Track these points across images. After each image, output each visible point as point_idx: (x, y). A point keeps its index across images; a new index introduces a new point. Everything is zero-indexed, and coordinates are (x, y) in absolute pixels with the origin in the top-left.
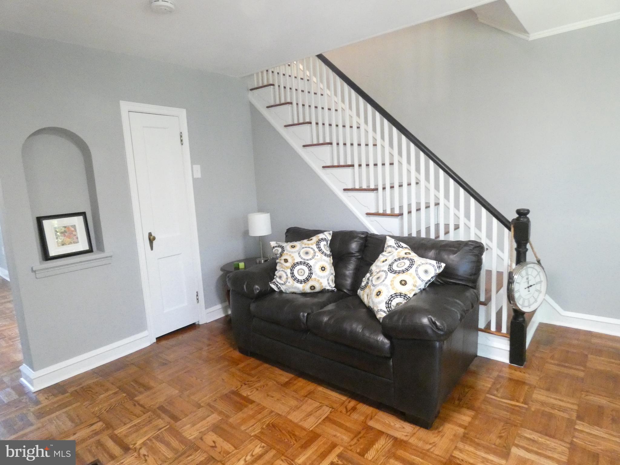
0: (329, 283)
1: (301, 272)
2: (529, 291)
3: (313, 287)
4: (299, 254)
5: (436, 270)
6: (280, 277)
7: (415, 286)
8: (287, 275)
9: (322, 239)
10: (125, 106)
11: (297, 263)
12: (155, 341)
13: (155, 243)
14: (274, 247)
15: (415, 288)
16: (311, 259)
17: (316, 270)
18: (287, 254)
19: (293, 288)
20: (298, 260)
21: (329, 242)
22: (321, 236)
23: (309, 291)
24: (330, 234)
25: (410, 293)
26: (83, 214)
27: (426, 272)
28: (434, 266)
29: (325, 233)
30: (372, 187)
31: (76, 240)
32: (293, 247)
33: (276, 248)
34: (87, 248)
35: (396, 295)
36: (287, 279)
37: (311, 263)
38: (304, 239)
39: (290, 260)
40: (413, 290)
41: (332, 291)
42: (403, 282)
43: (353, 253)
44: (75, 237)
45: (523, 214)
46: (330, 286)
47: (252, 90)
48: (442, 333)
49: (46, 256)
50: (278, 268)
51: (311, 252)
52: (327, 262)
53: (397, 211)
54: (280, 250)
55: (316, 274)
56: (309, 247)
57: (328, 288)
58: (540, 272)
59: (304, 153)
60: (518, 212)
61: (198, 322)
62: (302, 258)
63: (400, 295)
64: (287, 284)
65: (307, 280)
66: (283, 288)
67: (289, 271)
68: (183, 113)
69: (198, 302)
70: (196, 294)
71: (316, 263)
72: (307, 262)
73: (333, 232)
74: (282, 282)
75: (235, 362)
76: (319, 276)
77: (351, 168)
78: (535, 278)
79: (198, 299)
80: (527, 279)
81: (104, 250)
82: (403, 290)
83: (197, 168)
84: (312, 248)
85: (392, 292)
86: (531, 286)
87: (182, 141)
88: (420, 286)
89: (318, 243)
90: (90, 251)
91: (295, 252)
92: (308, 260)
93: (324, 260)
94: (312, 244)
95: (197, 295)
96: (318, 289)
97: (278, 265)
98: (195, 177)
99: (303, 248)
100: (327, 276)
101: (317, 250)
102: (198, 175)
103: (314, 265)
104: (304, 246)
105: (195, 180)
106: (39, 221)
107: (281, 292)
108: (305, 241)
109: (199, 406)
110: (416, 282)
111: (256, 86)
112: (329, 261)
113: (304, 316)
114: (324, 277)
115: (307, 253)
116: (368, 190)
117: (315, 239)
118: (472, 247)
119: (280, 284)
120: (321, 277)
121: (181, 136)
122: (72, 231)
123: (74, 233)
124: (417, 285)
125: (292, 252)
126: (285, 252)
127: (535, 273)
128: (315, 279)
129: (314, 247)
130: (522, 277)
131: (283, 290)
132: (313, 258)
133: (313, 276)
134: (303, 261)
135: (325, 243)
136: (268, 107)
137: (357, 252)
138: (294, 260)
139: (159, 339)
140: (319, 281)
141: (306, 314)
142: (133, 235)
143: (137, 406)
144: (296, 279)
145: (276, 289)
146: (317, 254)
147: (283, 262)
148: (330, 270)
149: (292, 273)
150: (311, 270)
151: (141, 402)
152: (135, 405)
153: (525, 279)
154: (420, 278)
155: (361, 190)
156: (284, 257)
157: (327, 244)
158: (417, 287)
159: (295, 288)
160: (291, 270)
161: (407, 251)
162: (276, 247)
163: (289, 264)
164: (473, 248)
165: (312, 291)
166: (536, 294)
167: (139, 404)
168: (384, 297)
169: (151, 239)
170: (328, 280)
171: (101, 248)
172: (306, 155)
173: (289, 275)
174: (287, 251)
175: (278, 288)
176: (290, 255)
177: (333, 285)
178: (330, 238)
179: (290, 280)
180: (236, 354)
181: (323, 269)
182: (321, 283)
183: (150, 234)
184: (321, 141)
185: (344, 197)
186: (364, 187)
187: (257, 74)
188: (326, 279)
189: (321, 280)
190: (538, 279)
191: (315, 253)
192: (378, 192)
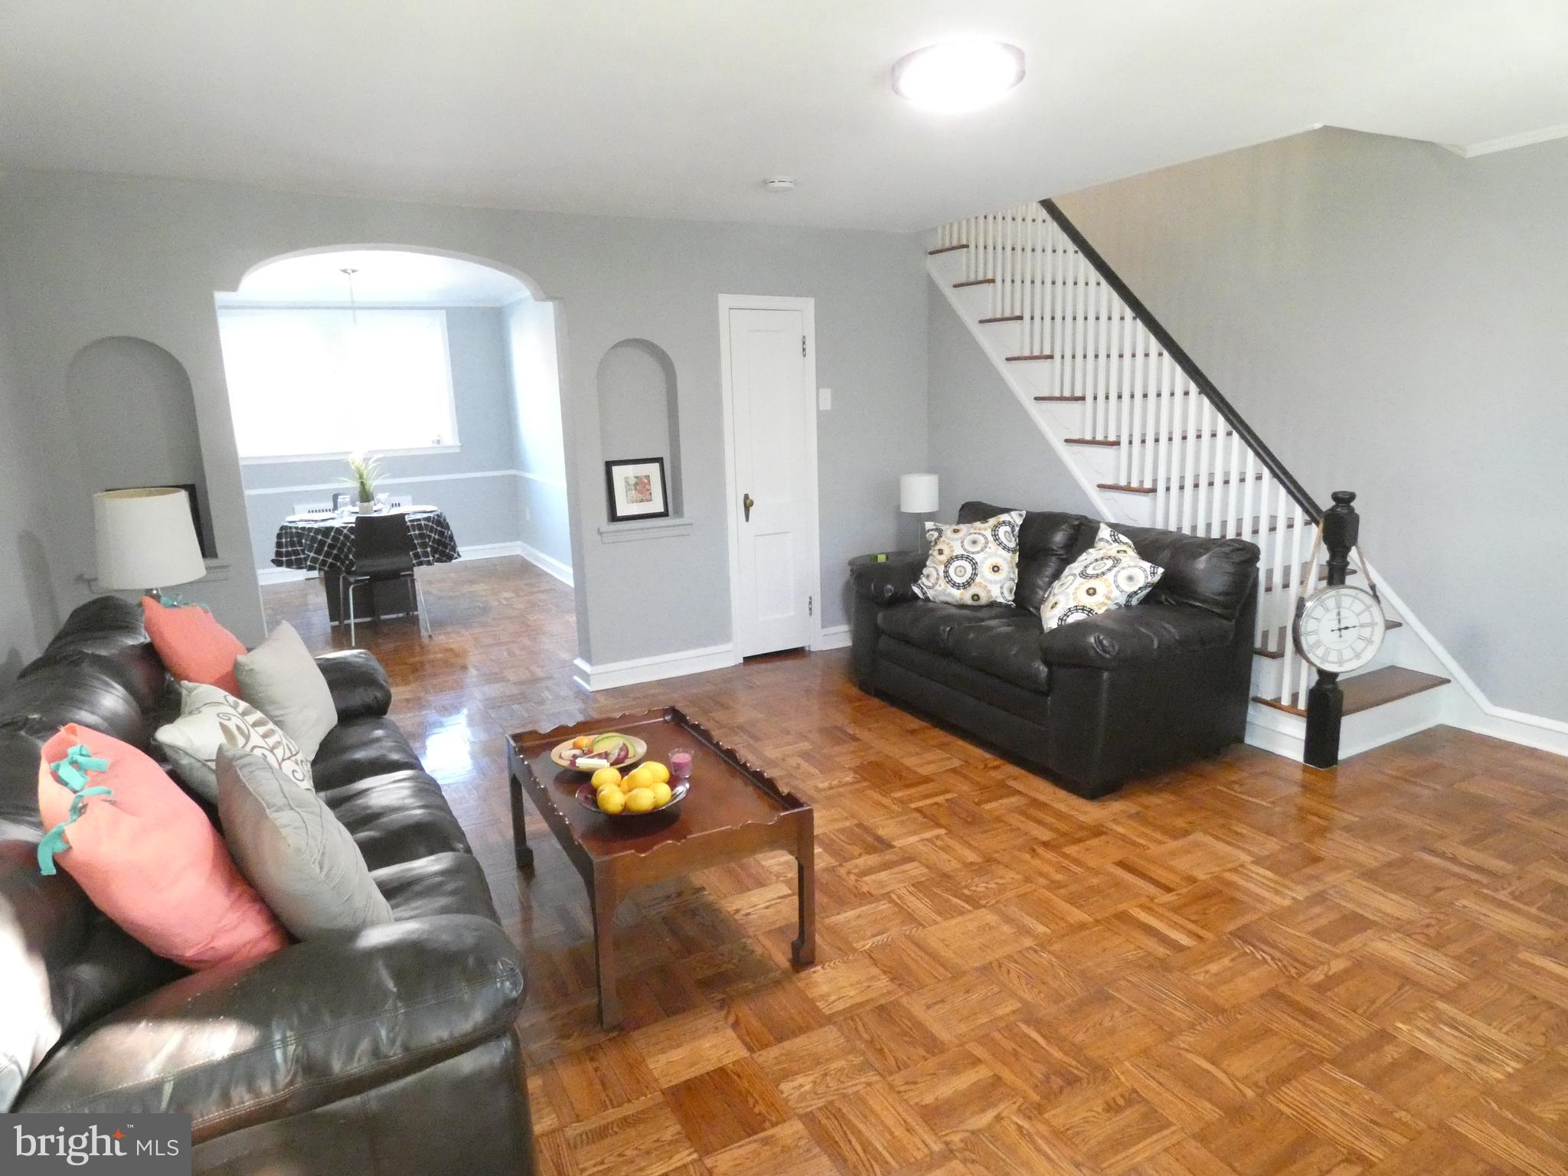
0: (1002, 593)
1: (960, 572)
2: (1341, 636)
3: (976, 597)
4: (962, 542)
5: (1147, 577)
6: (928, 577)
7: (1109, 598)
8: (938, 574)
9: (1004, 522)
10: (725, 301)
11: (957, 557)
12: (742, 661)
13: (752, 509)
14: (929, 531)
15: (1109, 602)
16: (978, 552)
17: (985, 569)
18: (944, 541)
19: (944, 594)
20: (959, 551)
21: (1017, 529)
22: (1004, 517)
23: (970, 602)
24: (1021, 515)
25: (1100, 609)
26: (659, 460)
27: (1130, 578)
28: (1145, 571)
29: (1013, 513)
30: (1112, 438)
31: (648, 497)
32: (956, 531)
33: (931, 532)
34: (661, 509)
35: (1076, 609)
36: (938, 579)
37: (978, 558)
38: (975, 521)
39: (946, 552)
40: (1106, 604)
41: (1007, 606)
42: (1091, 591)
43: (1053, 550)
44: (647, 493)
45: (1344, 500)
46: (1004, 597)
47: (931, 253)
48: (1108, 656)
49: (614, 517)
50: (928, 563)
51: (982, 540)
52: (1005, 559)
53: (1148, 485)
54: (936, 534)
55: (983, 577)
56: (980, 534)
57: (1001, 600)
58: (1371, 606)
59: (1007, 371)
60: (1336, 497)
61: (809, 646)
62: (965, 550)
63: (1083, 609)
64: (937, 587)
65: (967, 585)
66: (930, 594)
67: (941, 568)
68: (808, 305)
69: (811, 614)
70: (808, 600)
71: (985, 558)
72: (972, 556)
73: (1027, 513)
74: (930, 584)
75: (849, 700)
76: (986, 580)
77: (1080, 402)
78: (1358, 615)
79: (810, 609)
80: (1339, 614)
81: (683, 513)
82: (1089, 602)
83: (826, 394)
84: (984, 535)
85: (1072, 604)
86: (1347, 628)
87: (804, 350)
88: (1116, 599)
89: (995, 528)
90: (664, 514)
91: (957, 539)
92: (973, 553)
93: (1001, 556)
94: (985, 529)
95: (810, 603)
96: (984, 601)
97: (930, 558)
98: (821, 409)
99: (971, 534)
100: (1001, 581)
101: (991, 538)
102: (827, 405)
103: (983, 562)
104: (972, 531)
105: (820, 414)
106: (609, 465)
107: (927, 599)
108: (978, 524)
109: (788, 733)
110: (1111, 592)
111: (939, 247)
112: (1009, 559)
113: (944, 630)
114: (996, 582)
115: (974, 542)
116: (1106, 443)
117: (992, 521)
118: (1231, 548)
119: (926, 586)
120: (991, 582)
121: (804, 343)
122: (645, 484)
123: (647, 487)
124: (1113, 596)
125: (952, 540)
126: (941, 539)
127: (1358, 607)
128: (980, 583)
129: (988, 534)
130: (1327, 610)
131: (931, 598)
132: (982, 550)
133: (978, 579)
134: (966, 554)
135: (1008, 529)
136: (955, 286)
137: (1062, 547)
138: (953, 551)
139: (748, 660)
140: (986, 587)
141: (948, 629)
142: (723, 497)
143: (712, 721)
144: (950, 581)
145: (920, 595)
146: (989, 545)
147: (936, 553)
148: (1009, 572)
149: (946, 572)
150: (976, 568)
151: (717, 719)
152: (709, 720)
153: (1333, 615)
154: (1118, 587)
155: (1093, 442)
156: (938, 547)
157: (1013, 532)
158: (1112, 601)
159: (949, 595)
160: (946, 567)
161: (1124, 548)
162: (932, 530)
163: (943, 558)
164: (1232, 551)
165: (975, 603)
166: (1360, 645)
167: (714, 720)
168: (1059, 611)
169: (748, 504)
170: (1002, 588)
171: (679, 513)
172: (1011, 375)
173: (942, 574)
174: (946, 537)
175: (924, 594)
176: (949, 543)
177: (1012, 597)
178: (1019, 521)
179: (942, 582)
180: (855, 691)
181: (996, 569)
182: (989, 591)
183: (746, 497)
184: (1036, 353)
185: (1066, 454)
186: (1100, 437)
187: (944, 227)
188: (999, 585)
189: (990, 587)
190: (1366, 618)
191: (987, 543)
192: (1119, 449)
